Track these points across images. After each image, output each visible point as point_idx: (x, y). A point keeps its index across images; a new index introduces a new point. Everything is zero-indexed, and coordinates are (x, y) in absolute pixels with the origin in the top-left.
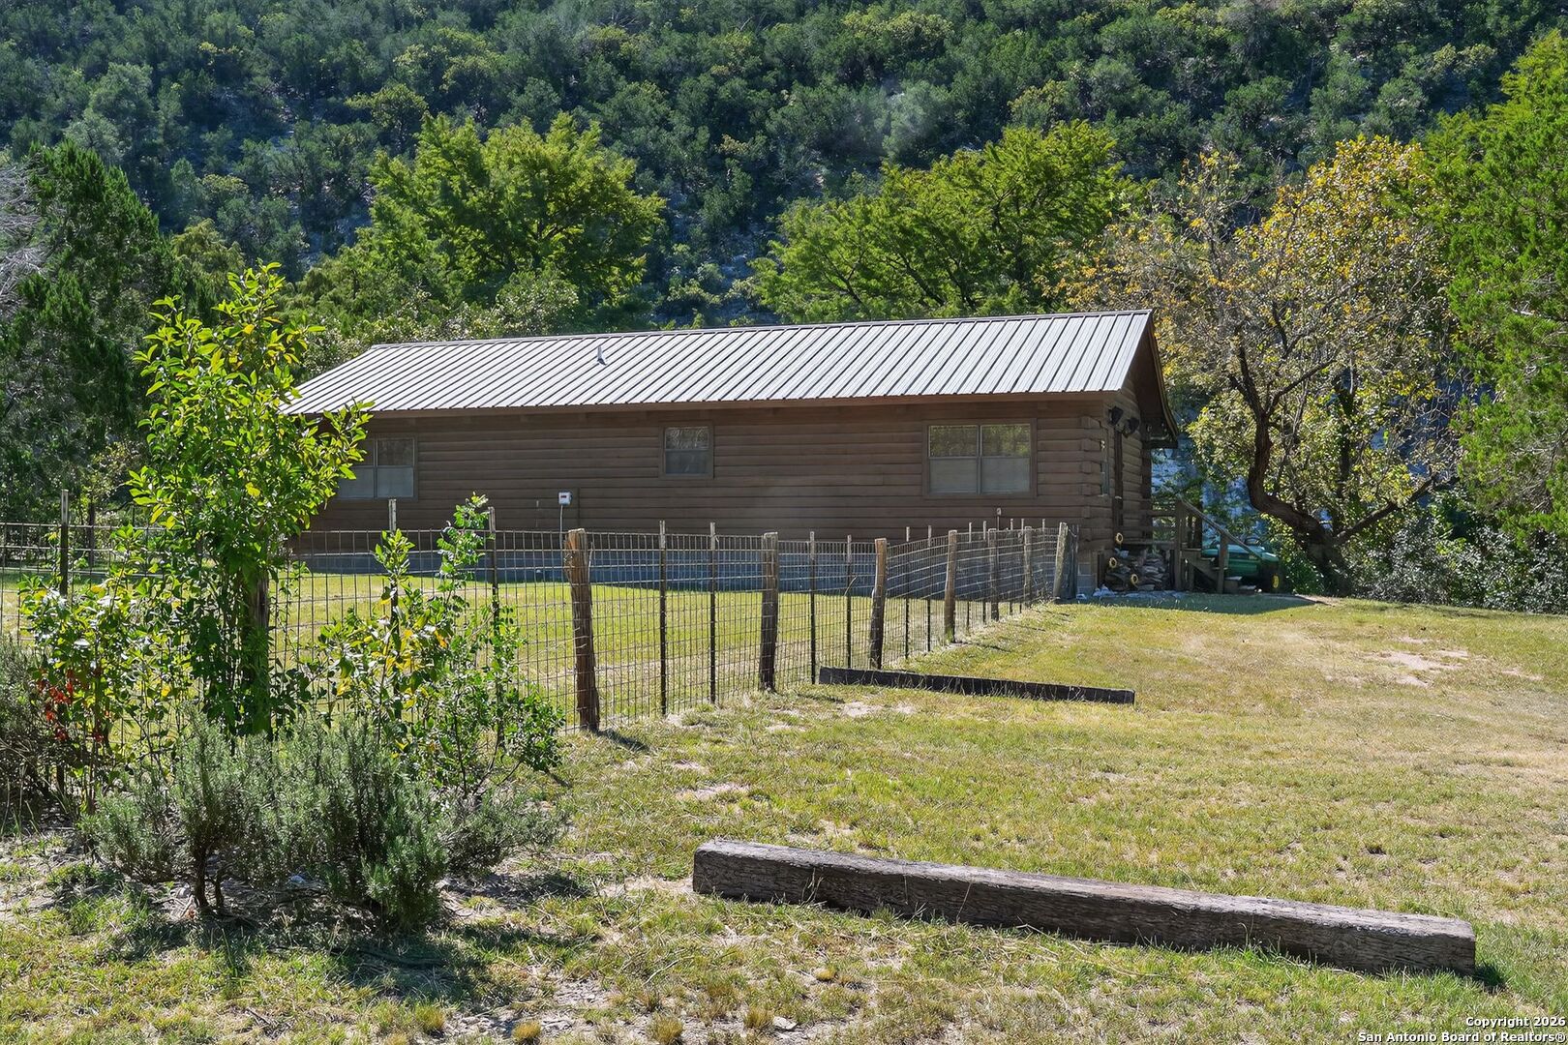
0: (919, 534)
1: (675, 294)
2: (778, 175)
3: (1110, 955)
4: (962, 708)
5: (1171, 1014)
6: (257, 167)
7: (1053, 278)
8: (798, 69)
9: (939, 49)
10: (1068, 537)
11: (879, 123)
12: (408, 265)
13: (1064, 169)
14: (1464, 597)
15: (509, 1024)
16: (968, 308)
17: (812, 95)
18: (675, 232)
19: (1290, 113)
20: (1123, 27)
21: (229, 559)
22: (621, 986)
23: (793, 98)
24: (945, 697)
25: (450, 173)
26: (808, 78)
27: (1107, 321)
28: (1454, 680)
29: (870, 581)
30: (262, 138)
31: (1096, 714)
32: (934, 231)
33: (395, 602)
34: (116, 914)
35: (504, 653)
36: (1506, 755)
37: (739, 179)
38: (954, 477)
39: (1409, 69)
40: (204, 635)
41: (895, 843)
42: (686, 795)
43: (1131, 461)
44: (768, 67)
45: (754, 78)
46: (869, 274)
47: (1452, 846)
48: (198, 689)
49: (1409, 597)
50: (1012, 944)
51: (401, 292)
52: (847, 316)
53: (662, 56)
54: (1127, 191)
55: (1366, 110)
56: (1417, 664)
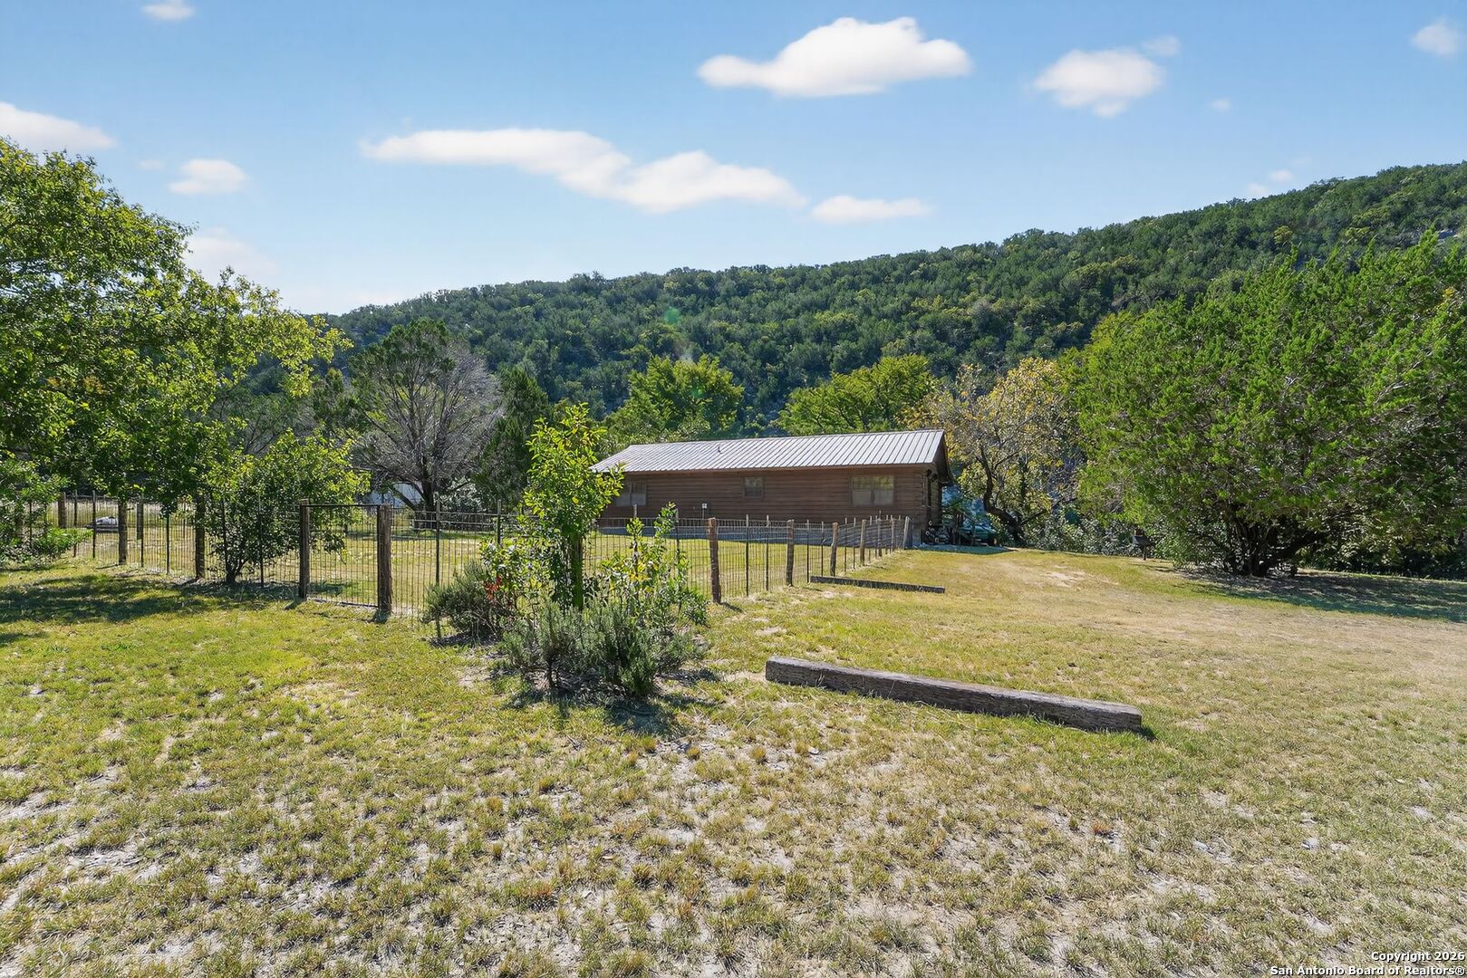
0: (851, 521)
1: (748, 425)
2: (789, 379)
3: (960, 717)
4: (872, 595)
5: (998, 751)
6: (587, 378)
7: (901, 417)
8: (796, 337)
9: (853, 327)
10: (910, 523)
11: (829, 358)
12: (645, 415)
13: (906, 373)
14: (1074, 548)
15: (687, 747)
16: (867, 430)
17: (802, 347)
18: (748, 402)
19: (997, 351)
20: (929, 317)
21: (566, 529)
22: (736, 728)
23: (794, 348)
24: (863, 589)
25: (660, 378)
26: (800, 340)
27: (926, 434)
28: (1082, 585)
29: (831, 540)
30: (589, 367)
31: (930, 598)
32: (853, 399)
33: (636, 550)
34: (514, 685)
35: (682, 572)
36: (1115, 619)
37: (772, 379)
38: (860, 498)
39: (1047, 332)
40: (555, 561)
41: (853, 658)
42: (759, 633)
43: (935, 492)
44: (784, 336)
45: (779, 341)
46: (825, 416)
47: (1106, 663)
48: (552, 585)
49: (1052, 548)
50: (915, 711)
51: (642, 425)
52: (818, 433)
53: (742, 332)
54: (933, 382)
55: (1030, 349)
56: (1063, 577)
